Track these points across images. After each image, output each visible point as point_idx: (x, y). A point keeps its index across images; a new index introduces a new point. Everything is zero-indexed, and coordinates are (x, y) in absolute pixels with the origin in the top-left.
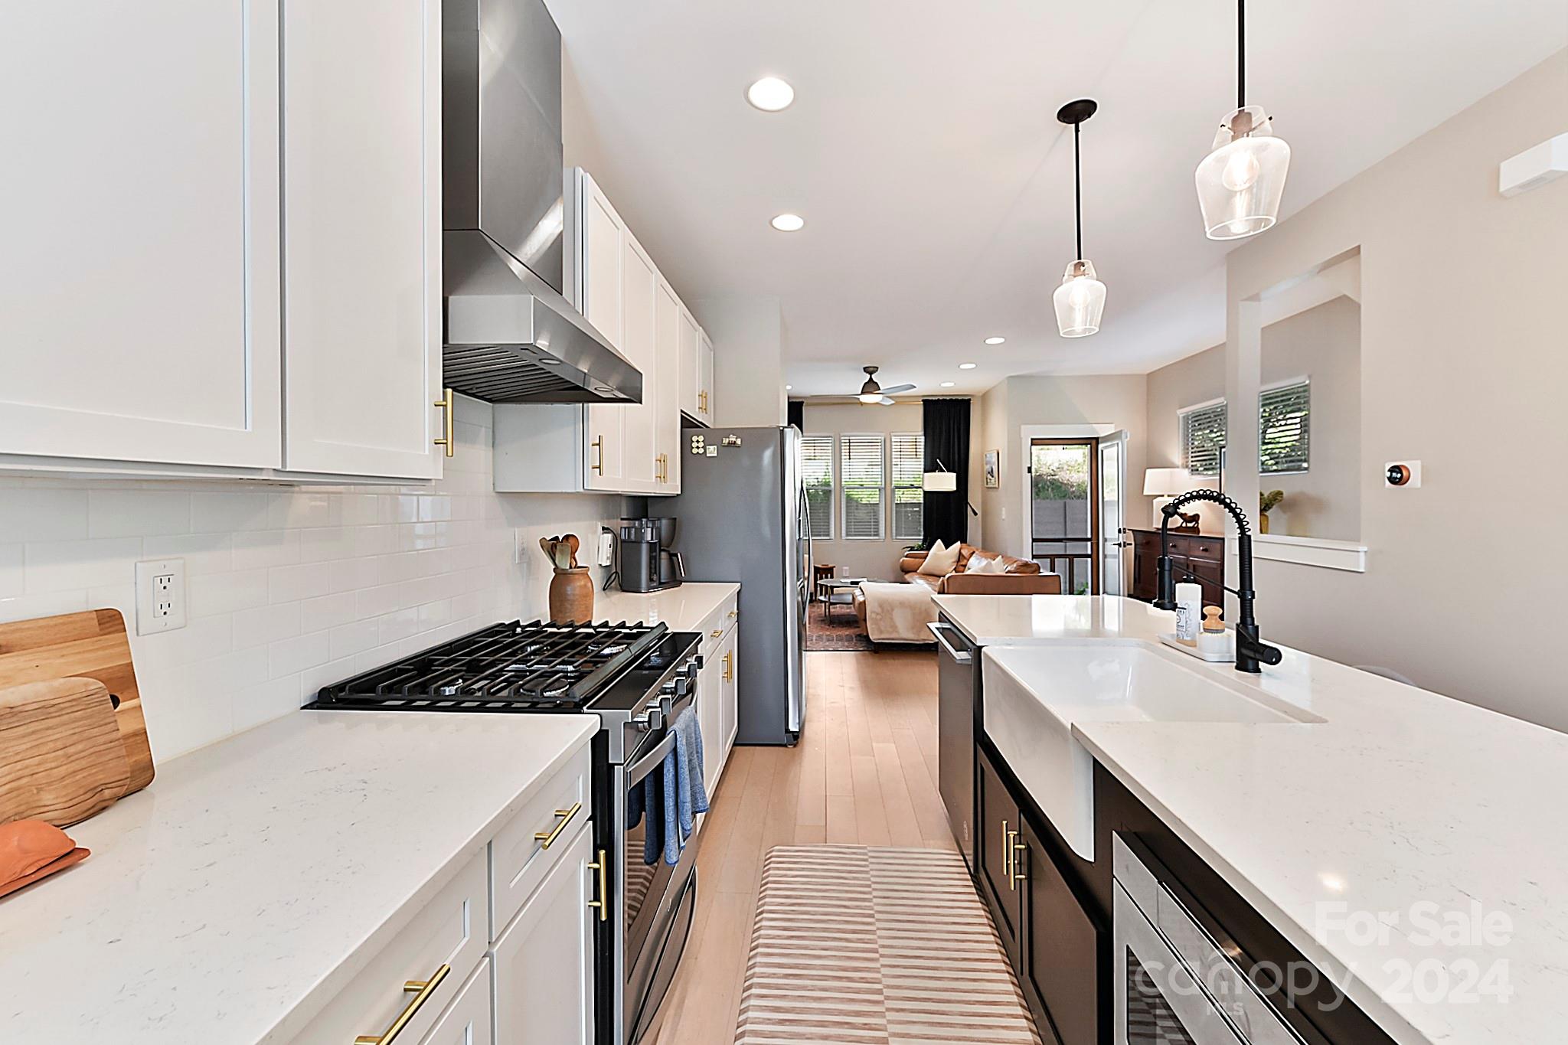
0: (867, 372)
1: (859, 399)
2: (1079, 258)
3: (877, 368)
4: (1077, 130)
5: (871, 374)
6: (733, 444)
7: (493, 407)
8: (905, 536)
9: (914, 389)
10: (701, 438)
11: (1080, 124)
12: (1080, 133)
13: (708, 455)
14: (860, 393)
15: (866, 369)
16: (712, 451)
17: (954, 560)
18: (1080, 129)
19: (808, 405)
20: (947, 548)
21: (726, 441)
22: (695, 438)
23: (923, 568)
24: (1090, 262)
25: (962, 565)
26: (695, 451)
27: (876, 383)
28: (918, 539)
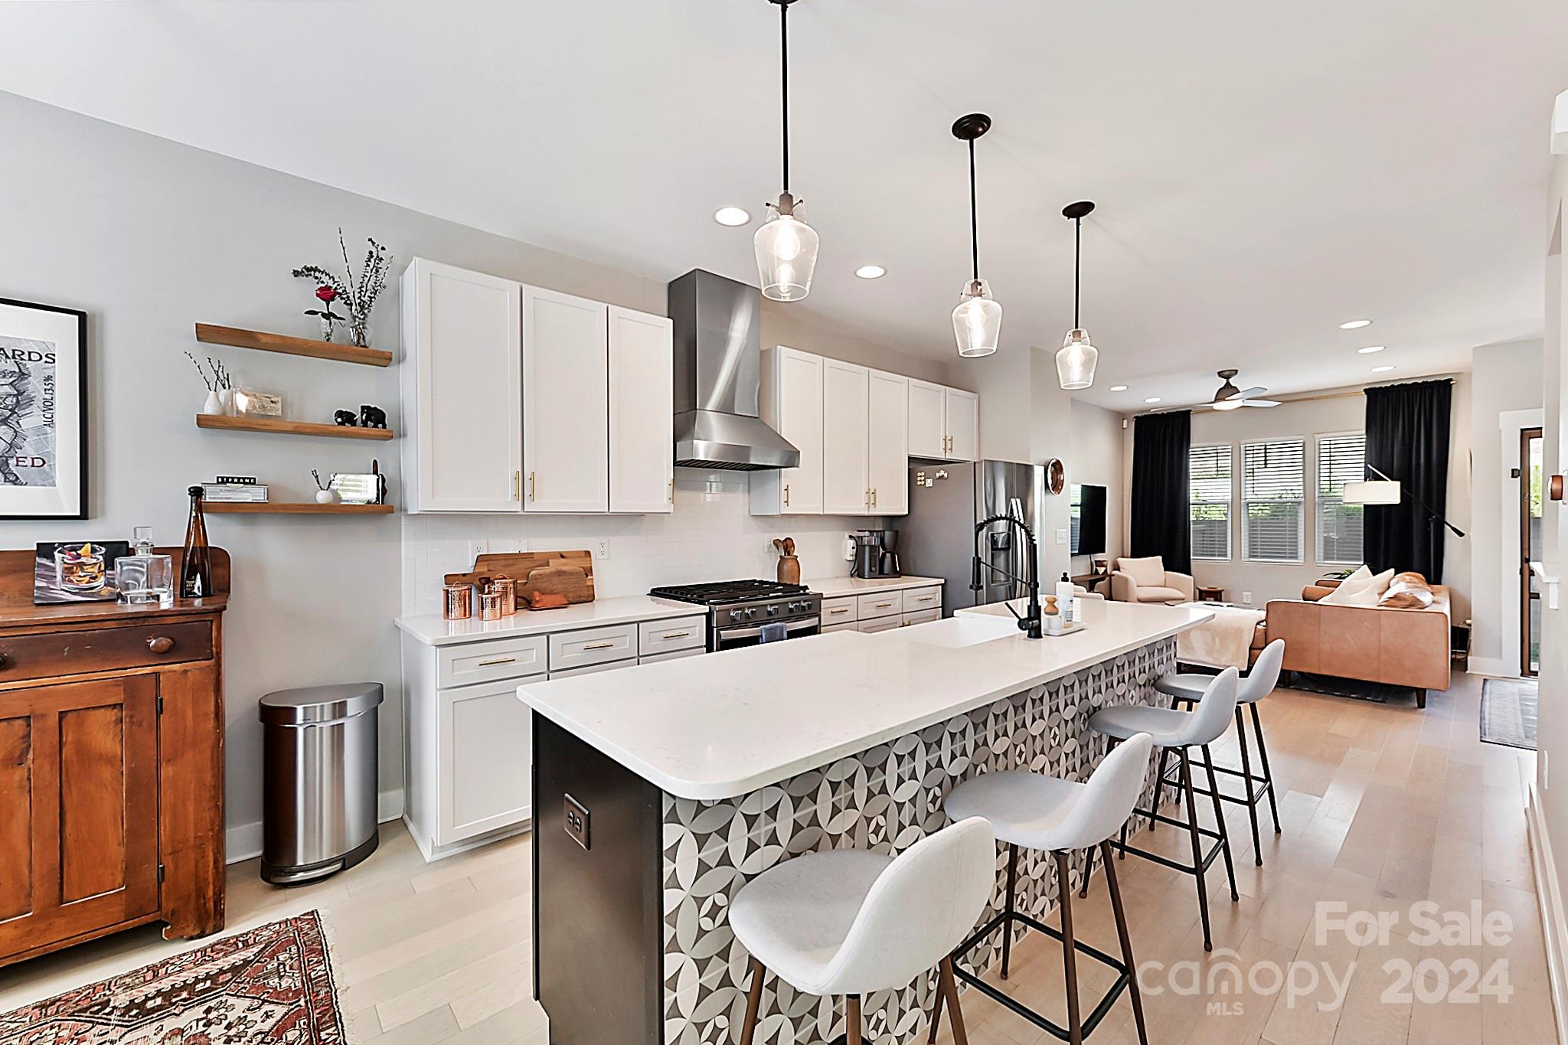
0: (1222, 377)
1: (1213, 407)
2: (1077, 327)
3: (1237, 371)
4: (1078, 224)
5: (1228, 378)
6: (942, 477)
7: (749, 475)
8: (1338, 559)
9: (1268, 391)
10: (923, 474)
11: (1081, 218)
12: (1080, 226)
13: (927, 486)
14: (1214, 400)
15: (1220, 374)
16: (929, 483)
18: (1081, 222)
19: (1197, 413)
21: (938, 475)
22: (919, 474)
24: (1086, 331)
26: (919, 483)
27: (1235, 387)
28: (1356, 564)
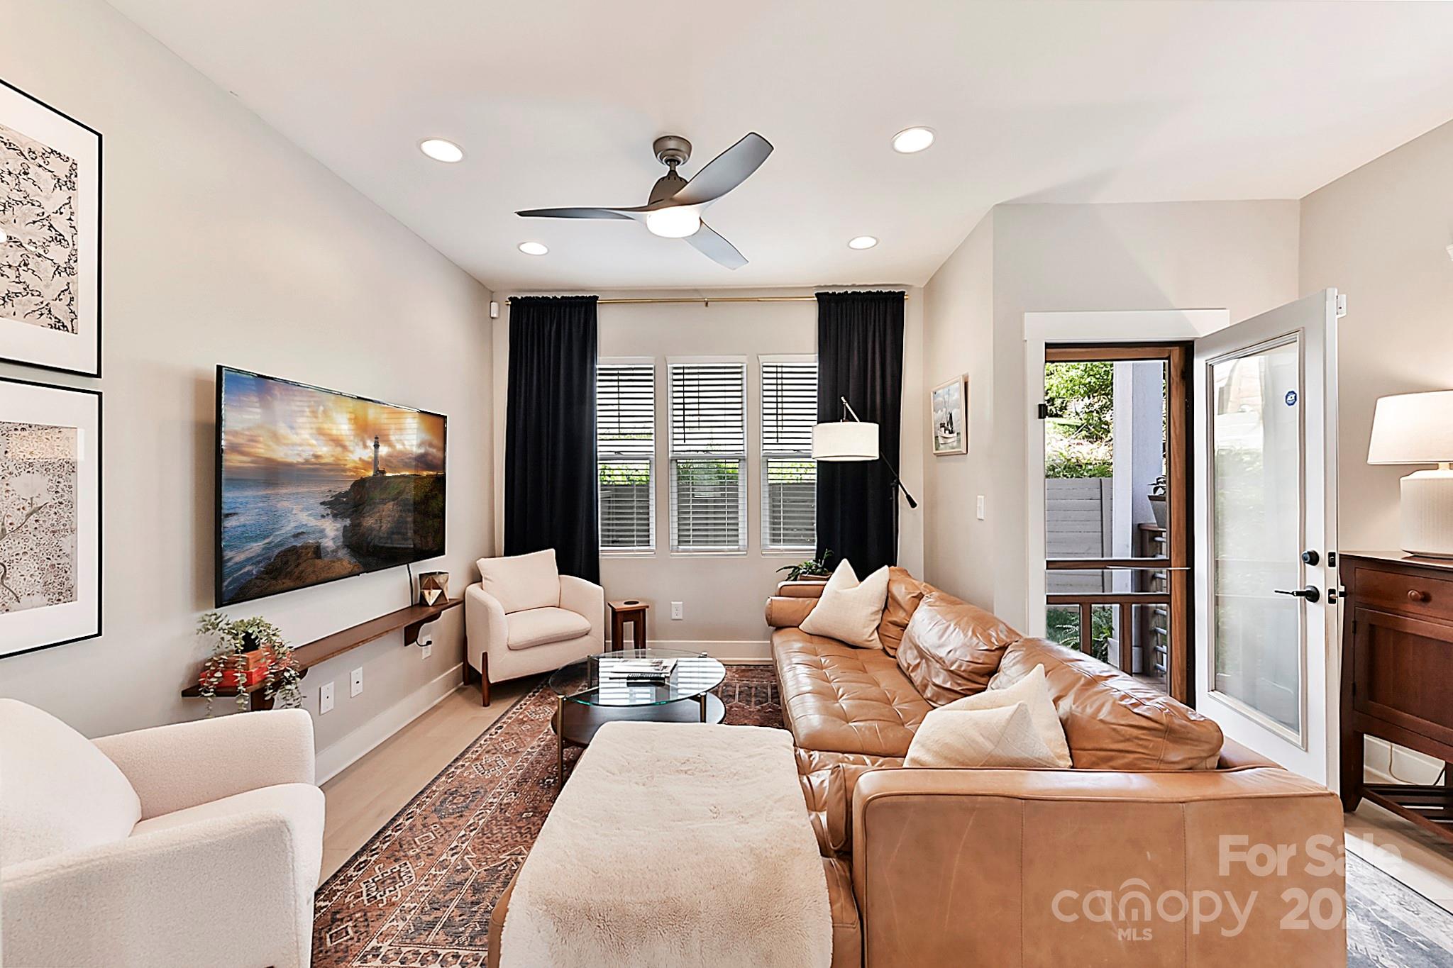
8: (783, 543)
17: (875, 609)
19: (605, 303)
20: (861, 578)
23: (810, 620)
25: (895, 624)
28: (806, 553)
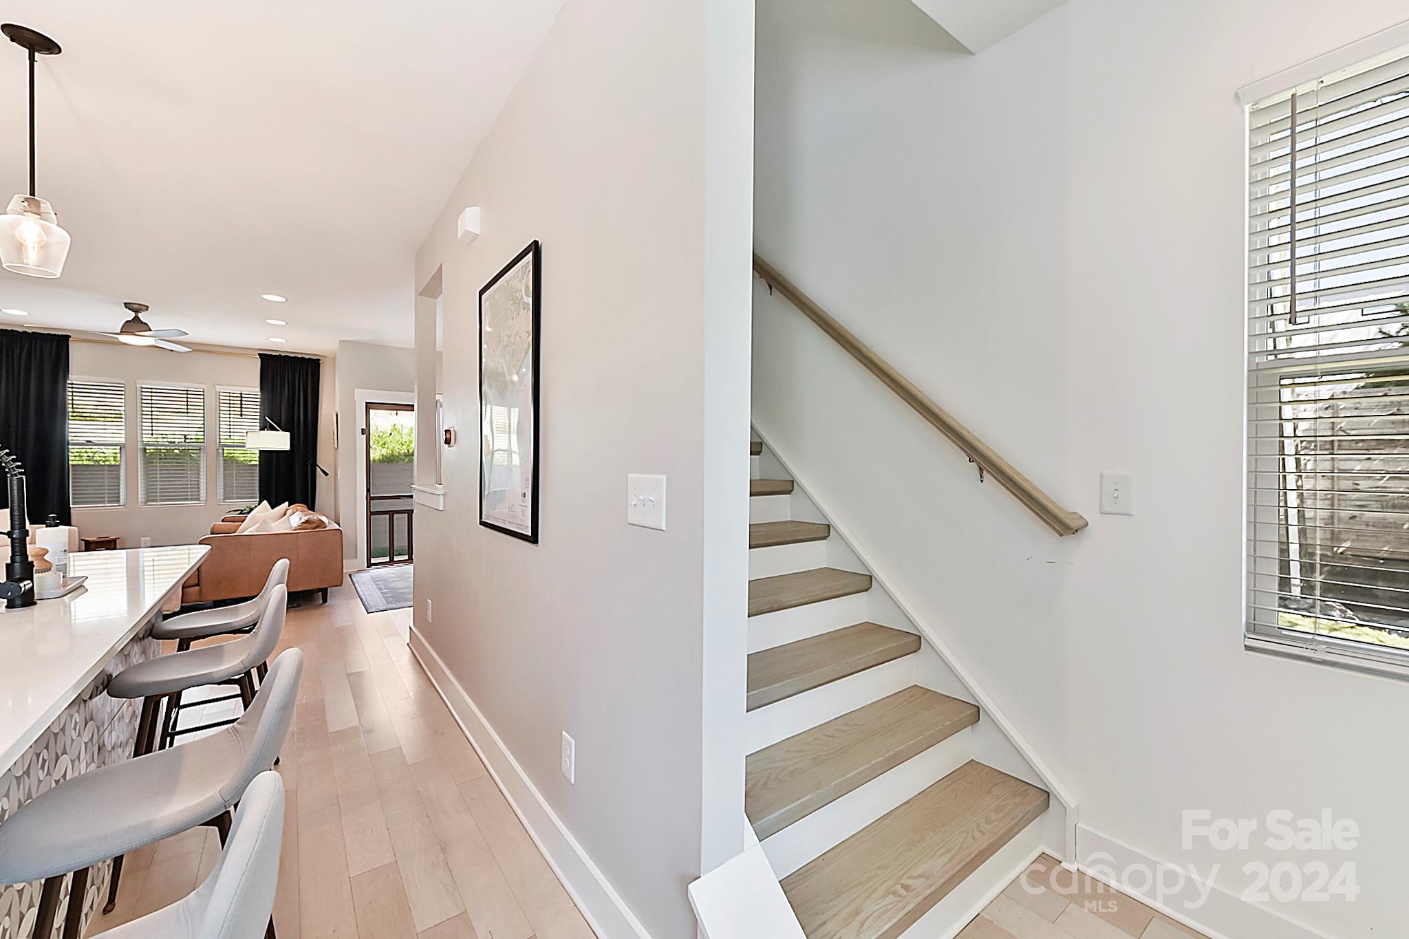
0: (130, 309)
1: (118, 338)
3: (147, 306)
4: (32, 60)
5: (137, 311)
8: (239, 498)
9: (187, 336)
14: (119, 332)
15: (129, 306)
20: (271, 509)
27: (146, 324)
28: (253, 501)
